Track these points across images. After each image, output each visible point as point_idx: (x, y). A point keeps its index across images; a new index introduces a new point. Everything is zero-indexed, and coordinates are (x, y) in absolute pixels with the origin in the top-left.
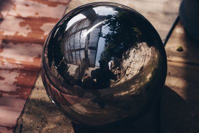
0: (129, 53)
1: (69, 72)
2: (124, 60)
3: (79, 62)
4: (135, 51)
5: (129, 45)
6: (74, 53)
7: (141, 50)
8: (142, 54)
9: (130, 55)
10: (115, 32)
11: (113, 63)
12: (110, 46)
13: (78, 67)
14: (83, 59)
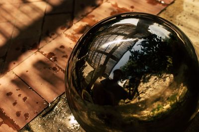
0: (149, 78)
1: (83, 73)
2: (142, 83)
3: (96, 66)
4: (156, 79)
5: (153, 71)
6: (97, 53)
7: (164, 81)
8: (165, 84)
9: (150, 80)
10: (145, 53)
11: (128, 82)
12: (133, 64)
13: (93, 70)
14: (101, 65)
